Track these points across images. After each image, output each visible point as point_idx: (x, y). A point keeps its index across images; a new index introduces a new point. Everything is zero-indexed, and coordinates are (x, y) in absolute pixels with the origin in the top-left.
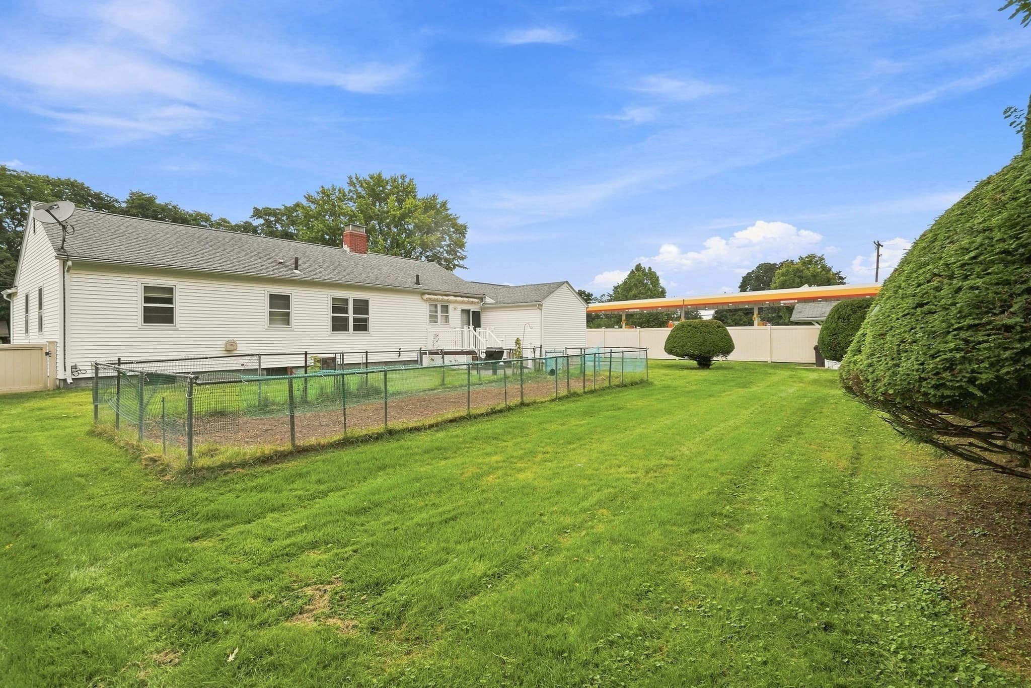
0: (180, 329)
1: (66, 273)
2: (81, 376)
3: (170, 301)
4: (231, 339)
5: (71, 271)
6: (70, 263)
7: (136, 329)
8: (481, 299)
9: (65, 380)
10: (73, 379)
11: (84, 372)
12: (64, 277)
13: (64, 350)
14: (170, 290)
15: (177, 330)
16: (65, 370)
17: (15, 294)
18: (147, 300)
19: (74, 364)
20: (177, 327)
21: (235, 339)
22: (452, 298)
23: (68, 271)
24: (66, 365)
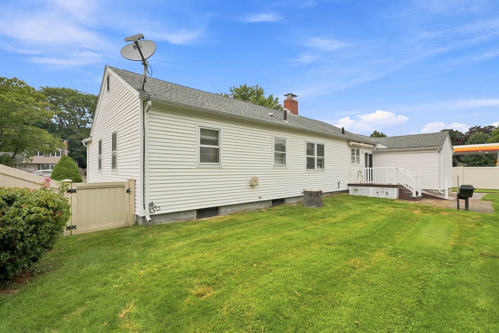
0: (224, 167)
1: (146, 113)
2: (156, 213)
3: (216, 143)
4: (254, 176)
5: (150, 112)
6: (150, 103)
7: (195, 167)
8: (374, 145)
9: (144, 217)
10: (150, 216)
11: (158, 209)
12: (144, 117)
13: (144, 188)
14: (216, 133)
15: (221, 168)
16: (144, 208)
17: (91, 141)
18: (203, 141)
19: (150, 202)
20: (221, 166)
21: (257, 176)
22: (362, 144)
23: (147, 111)
24: (145, 203)
